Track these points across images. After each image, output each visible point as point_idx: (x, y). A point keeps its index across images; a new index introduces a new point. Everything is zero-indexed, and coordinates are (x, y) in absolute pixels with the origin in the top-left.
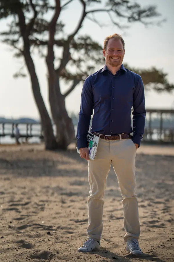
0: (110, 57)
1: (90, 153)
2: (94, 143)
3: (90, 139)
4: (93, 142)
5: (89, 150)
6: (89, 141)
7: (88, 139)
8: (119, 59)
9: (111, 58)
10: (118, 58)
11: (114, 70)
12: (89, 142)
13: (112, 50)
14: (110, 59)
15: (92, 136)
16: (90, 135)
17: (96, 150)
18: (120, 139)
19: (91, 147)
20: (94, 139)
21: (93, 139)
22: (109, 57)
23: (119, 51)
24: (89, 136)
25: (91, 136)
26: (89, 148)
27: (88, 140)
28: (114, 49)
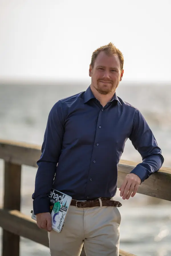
1: (54, 221)
2: (63, 206)
3: (55, 200)
4: (61, 205)
5: (53, 216)
6: (54, 202)
7: (52, 198)
9: (100, 81)
11: (104, 100)
12: (53, 205)
13: (101, 69)
14: (98, 83)
15: (60, 194)
16: (56, 193)
17: (64, 217)
18: (100, 206)
19: (56, 211)
20: (62, 200)
21: (60, 199)
22: (98, 81)
24: (54, 194)
25: (57, 195)
26: (53, 213)
27: (51, 201)
28: (105, 67)
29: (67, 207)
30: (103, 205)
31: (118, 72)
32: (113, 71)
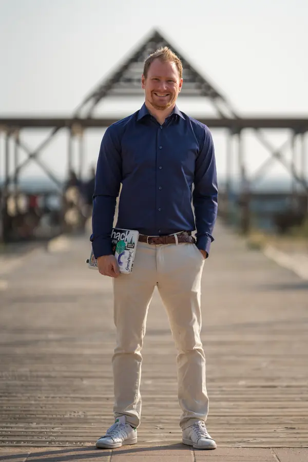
0: (154, 92)
1: (121, 263)
2: (128, 243)
3: (116, 239)
4: (126, 243)
5: (117, 258)
6: (116, 242)
7: (113, 238)
8: (169, 96)
9: (155, 94)
10: (167, 95)
11: (161, 116)
12: (115, 245)
13: (156, 79)
14: (152, 96)
15: (121, 232)
16: (116, 231)
18: (175, 243)
19: (120, 251)
20: (126, 237)
21: (123, 237)
22: (152, 92)
23: (170, 82)
24: (115, 233)
25: (119, 233)
26: (117, 254)
28: (160, 77)
29: (134, 244)
30: (179, 242)
31: (176, 82)
32: (170, 81)
